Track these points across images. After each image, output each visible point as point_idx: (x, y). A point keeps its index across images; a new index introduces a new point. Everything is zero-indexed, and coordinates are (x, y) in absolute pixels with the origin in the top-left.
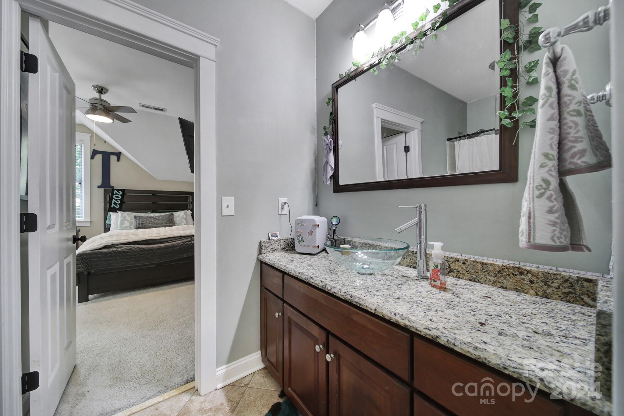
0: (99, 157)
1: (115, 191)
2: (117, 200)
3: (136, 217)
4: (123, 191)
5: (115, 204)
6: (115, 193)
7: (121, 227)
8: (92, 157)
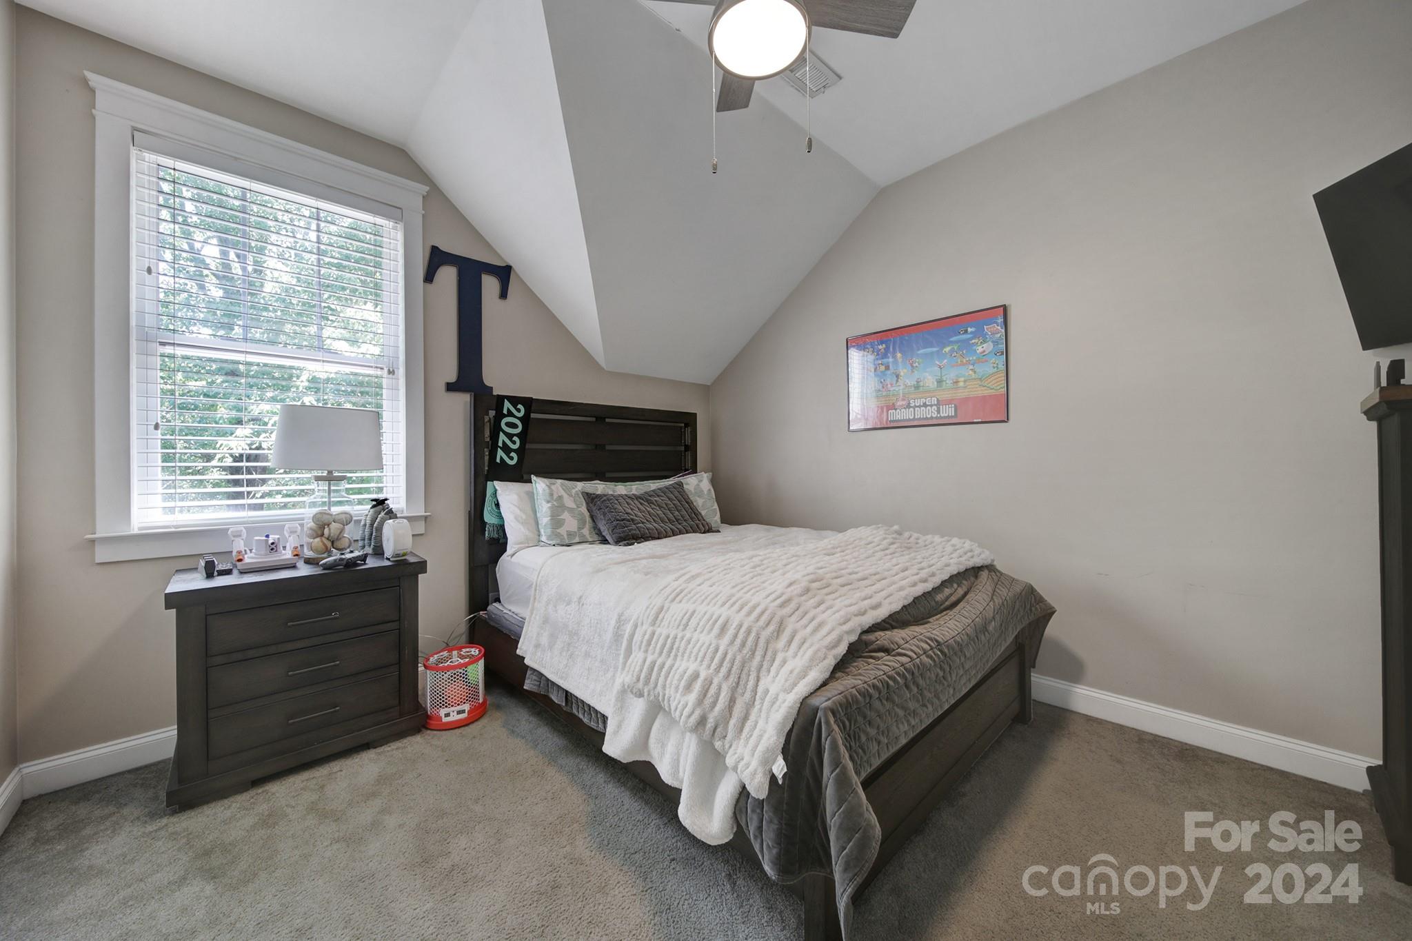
0: (448, 276)
1: (507, 405)
2: (510, 436)
3: (591, 499)
4: (528, 403)
5: (507, 449)
6: (505, 412)
7: (555, 534)
8: (429, 277)
